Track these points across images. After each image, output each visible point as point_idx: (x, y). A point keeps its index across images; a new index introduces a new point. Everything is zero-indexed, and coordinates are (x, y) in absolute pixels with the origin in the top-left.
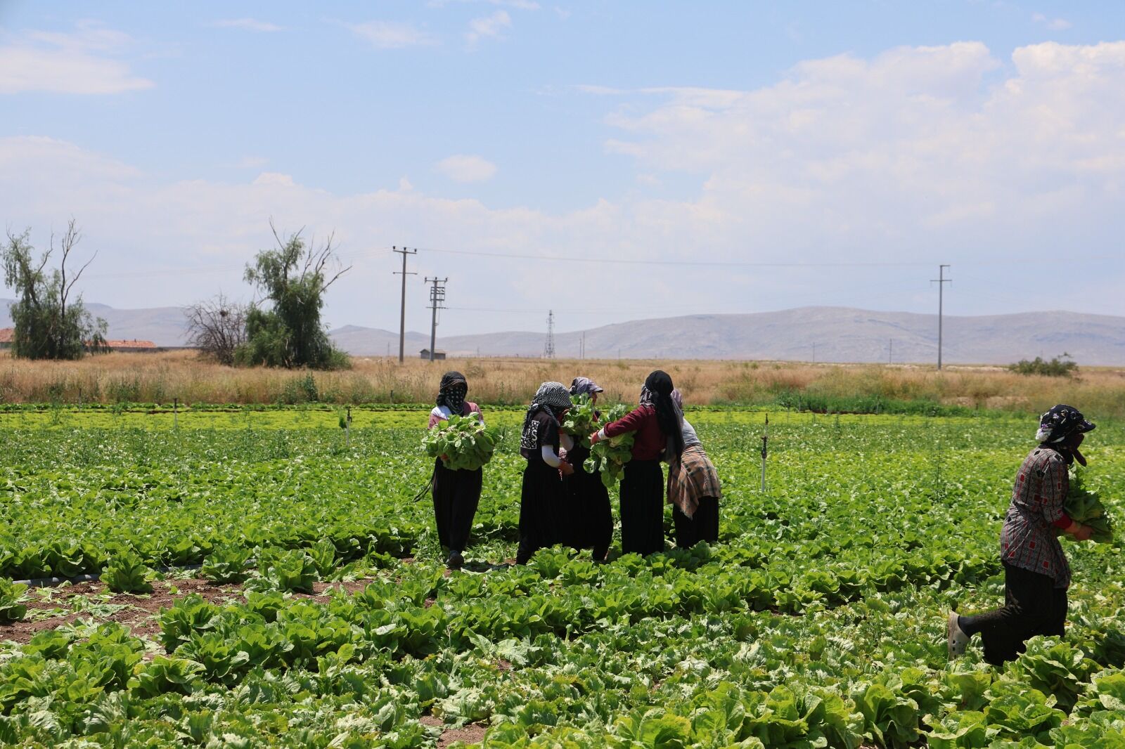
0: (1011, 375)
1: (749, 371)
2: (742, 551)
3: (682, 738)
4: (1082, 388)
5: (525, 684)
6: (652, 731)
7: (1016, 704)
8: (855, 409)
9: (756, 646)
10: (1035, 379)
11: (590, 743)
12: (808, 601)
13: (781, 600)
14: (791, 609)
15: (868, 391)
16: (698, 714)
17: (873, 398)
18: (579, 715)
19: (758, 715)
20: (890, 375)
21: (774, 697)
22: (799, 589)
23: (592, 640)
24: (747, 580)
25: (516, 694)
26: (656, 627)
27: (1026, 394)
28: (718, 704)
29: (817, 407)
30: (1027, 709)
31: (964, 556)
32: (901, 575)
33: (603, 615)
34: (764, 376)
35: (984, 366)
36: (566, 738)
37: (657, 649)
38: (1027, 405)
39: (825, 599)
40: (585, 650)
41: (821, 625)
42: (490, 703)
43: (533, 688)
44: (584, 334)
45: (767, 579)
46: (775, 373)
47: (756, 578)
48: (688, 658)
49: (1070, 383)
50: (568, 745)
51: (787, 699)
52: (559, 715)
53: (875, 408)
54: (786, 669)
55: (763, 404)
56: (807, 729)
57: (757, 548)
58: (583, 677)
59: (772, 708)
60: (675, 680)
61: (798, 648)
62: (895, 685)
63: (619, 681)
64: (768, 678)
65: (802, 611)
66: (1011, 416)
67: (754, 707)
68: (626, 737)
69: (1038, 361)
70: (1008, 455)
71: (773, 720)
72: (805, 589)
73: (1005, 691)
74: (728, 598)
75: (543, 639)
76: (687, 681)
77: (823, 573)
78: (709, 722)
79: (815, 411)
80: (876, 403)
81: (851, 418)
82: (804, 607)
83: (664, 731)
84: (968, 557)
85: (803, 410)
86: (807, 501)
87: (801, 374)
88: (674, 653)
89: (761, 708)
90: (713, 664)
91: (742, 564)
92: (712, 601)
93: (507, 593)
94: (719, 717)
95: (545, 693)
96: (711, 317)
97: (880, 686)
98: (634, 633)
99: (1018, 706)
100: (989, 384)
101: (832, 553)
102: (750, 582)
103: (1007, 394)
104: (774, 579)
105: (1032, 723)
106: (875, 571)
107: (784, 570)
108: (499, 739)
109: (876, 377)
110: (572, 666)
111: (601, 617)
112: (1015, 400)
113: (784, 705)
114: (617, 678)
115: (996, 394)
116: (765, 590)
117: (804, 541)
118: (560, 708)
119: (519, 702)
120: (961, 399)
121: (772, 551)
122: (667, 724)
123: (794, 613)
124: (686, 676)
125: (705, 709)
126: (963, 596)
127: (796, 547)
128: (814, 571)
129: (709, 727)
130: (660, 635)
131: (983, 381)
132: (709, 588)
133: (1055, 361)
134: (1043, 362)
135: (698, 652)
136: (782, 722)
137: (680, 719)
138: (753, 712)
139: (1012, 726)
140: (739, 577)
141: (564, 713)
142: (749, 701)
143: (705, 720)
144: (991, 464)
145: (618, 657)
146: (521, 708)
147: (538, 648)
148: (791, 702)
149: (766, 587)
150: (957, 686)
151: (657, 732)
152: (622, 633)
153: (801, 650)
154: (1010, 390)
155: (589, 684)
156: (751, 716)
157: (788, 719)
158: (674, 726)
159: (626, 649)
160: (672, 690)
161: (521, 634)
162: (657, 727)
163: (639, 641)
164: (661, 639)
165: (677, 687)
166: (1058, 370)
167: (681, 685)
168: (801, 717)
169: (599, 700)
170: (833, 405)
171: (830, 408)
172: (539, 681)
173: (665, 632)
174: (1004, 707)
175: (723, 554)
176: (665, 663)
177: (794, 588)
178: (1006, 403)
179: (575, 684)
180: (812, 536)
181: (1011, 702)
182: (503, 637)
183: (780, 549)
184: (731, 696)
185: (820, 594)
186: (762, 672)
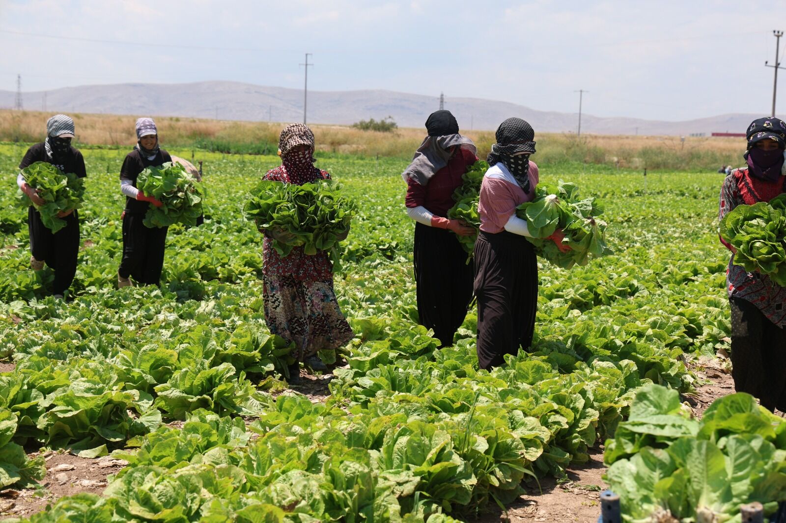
0: (354, 131)
1: (173, 123)
2: (191, 240)
3: (171, 365)
4: (401, 140)
5: (38, 331)
6: (148, 361)
7: (407, 336)
8: (250, 151)
9: (212, 303)
10: (370, 133)
11: (101, 370)
12: (243, 274)
13: (223, 274)
14: (230, 279)
15: (259, 139)
16: (181, 348)
17: (263, 144)
18: (84, 353)
19: (225, 349)
20: (274, 129)
21: (236, 336)
22: (235, 265)
23: (86, 300)
24: (198, 259)
25: (33, 338)
26: (135, 291)
27: (365, 144)
28: (196, 341)
29: (223, 149)
30: (415, 339)
33: (91, 284)
34: (185, 127)
35: (334, 125)
36: (82, 367)
37: (136, 307)
38: (365, 151)
39: (255, 273)
40: (80, 308)
41: (255, 289)
42: (11, 345)
43: (44, 334)
44: (45, 94)
45: (213, 259)
46: (193, 125)
47: (204, 258)
48: (162, 312)
49: (393, 137)
50: (84, 371)
51: (246, 336)
52: (68, 353)
53: (264, 151)
54: (236, 319)
55: (185, 146)
56: (260, 358)
57: (202, 237)
58: (84, 326)
59: (234, 343)
60: (156, 327)
61: (242, 305)
63: (112, 329)
64: (224, 325)
65: (238, 281)
66: (355, 158)
67: (222, 343)
68: (127, 366)
69: (372, 121)
70: (360, 181)
71: (235, 352)
72: (240, 266)
73: (400, 327)
74: (186, 272)
75: (48, 300)
76: (164, 328)
77: (253, 254)
78: (189, 354)
79: (222, 151)
80: (264, 147)
81: (247, 157)
82: (241, 279)
83: (157, 360)
84: (350, 244)
85: (213, 151)
86: (232, 208)
87: (212, 126)
88: (150, 310)
89: (227, 344)
90: (181, 317)
91: (193, 249)
92: (174, 274)
93: (14, 268)
94: (198, 350)
95: (54, 337)
96: (142, 85)
98: (119, 296)
99: (409, 337)
100: (340, 137)
101: (255, 242)
102: (200, 261)
103: (353, 143)
104: (217, 259)
105: (418, 348)
107: (224, 253)
108: (29, 368)
109: (264, 130)
110: (73, 319)
111: (89, 285)
112: (358, 147)
113: (244, 341)
114: (110, 326)
115: (345, 143)
116: (211, 267)
117: (236, 234)
118: (69, 348)
119: (35, 344)
120: (322, 146)
121: (213, 240)
122: (160, 355)
123: (232, 282)
124: (163, 324)
125: (187, 345)
126: (349, 270)
127: (230, 237)
128: (246, 252)
129: (190, 358)
130: (138, 297)
131: (336, 135)
132: (172, 264)
133: (383, 122)
134: (375, 122)
135: (170, 308)
136: (242, 353)
137: (170, 351)
138: (221, 346)
139: (405, 351)
140: (192, 257)
141: (72, 352)
142: (219, 339)
143: (187, 353)
144: (351, 186)
145: (108, 312)
146: (38, 348)
147: (44, 307)
148: (249, 339)
149: (211, 264)
150: (359, 327)
151: (152, 361)
152: (109, 295)
153: (245, 306)
154: (355, 139)
155: (88, 331)
156: (221, 349)
157: (247, 350)
158: (165, 356)
159: (112, 307)
160: (154, 334)
161: (27, 297)
162: (152, 357)
163: (122, 301)
164: (138, 299)
165: (158, 332)
166: (385, 128)
167: (161, 331)
168: (255, 350)
169: (100, 341)
170: (234, 148)
171: (232, 150)
172: (49, 329)
173: (142, 295)
174: (399, 338)
175: (178, 241)
176: (144, 317)
177: (232, 265)
178: (352, 149)
179: (78, 331)
180: (239, 231)
181: (404, 334)
182: (12, 300)
183: (219, 239)
184: (206, 335)
185: (251, 269)
186: (219, 321)
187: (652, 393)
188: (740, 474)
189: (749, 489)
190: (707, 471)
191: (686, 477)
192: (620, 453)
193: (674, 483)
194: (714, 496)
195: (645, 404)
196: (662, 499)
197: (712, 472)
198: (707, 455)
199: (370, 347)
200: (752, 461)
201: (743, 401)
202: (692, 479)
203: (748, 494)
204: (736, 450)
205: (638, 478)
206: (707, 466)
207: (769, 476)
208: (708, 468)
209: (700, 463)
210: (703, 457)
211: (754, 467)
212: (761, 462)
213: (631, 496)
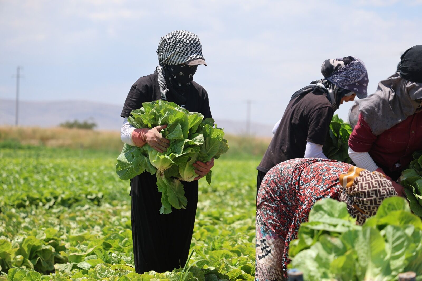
0: (62, 129)
4: (100, 137)
7: (117, 238)
10: (75, 131)
27: (70, 139)
30: (124, 241)
31: (61, 192)
32: (25, 201)
38: (71, 145)
62: (41, 237)
69: (76, 121)
84: (63, 193)
97: (32, 237)
99: (118, 240)
100: (48, 134)
103: (59, 139)
106: (9, 199)
112: (64, 142)
115: (53, 138)
120: (33, 141)
133: (85, 122)
134: (79, 122)
154: (62, 136)
174: (110, 241)
178: (58, 144)
187: (326, 205)
188: (397, 253)
189: (404, 264)
190: (371, 251)
191: (355, 257)
192: (302, 247)
193: (346, 263)
194: (377, 270)
195: (321, 214)
196: (337, 275)
197: (375, 252)
198: (370, 238)
199: (87, 245)
200: (406, 243)
201: (397, 203)
202: (360, 258)
203: (404, 267)
204: (393, 235)
205: (318, 259)
206: (371, 247)
207: (419, 256)
208: (371, 249)
209: (365, 246)
210: (368, 240)
211: (407, 247)
212: (413, 245)
213: (312, 274)
